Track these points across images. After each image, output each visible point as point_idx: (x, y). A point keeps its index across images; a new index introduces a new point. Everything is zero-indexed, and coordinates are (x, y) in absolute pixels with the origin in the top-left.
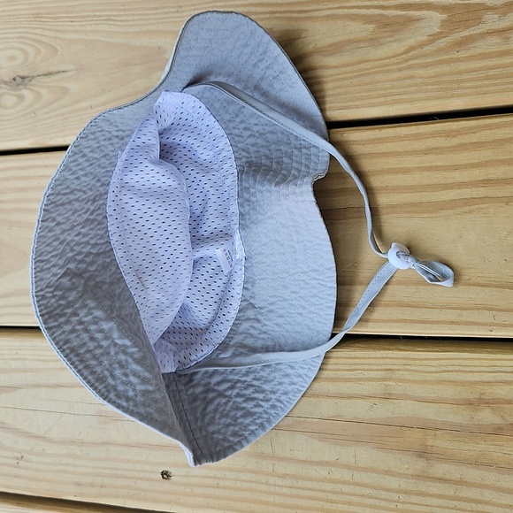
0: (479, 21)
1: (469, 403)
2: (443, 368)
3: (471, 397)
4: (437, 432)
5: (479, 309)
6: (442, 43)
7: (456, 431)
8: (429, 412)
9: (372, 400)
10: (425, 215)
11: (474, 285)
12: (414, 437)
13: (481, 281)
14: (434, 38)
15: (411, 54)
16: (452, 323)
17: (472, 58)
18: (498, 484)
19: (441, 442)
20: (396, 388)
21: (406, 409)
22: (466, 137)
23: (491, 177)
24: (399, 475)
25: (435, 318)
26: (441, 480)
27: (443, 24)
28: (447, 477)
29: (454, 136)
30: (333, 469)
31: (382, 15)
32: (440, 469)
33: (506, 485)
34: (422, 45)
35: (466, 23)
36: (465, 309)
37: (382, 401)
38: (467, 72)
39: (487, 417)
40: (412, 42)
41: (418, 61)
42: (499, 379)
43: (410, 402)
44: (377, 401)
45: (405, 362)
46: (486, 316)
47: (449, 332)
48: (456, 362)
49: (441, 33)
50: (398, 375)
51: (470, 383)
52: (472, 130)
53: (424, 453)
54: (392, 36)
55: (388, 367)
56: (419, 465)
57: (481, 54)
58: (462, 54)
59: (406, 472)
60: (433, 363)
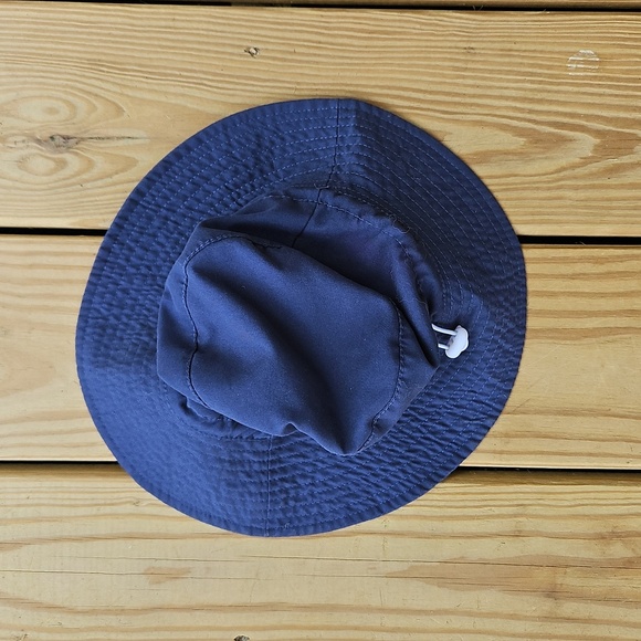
0: (630, 151)
1: (602, 537)
2: (579, 502)
3: (604, 531)
4: (568, 570)
5: (617, 440)
6: (594, 167)
7: (588, 567)
8: (561, 549)
9: (500, 539)
10: (568, 342)
11: (614, 416)
12: (542, 577)
13: (621, 412)
14: (586, 161)
15: (562, 174)
16: (590, 455)
17: (622, 186)
18: (626, 619)
19: (571, 580)
20: (528, 525)
21: (536, 547)
22: (614, 265)
23: (635, 307)
24: (526, 618)
25: (573, 450)
26: (568, 620)
27: (596, 148)
28: (575, 616)
29: (602, 264)
30: (452, 617)
31: (534, 130)
32: (569, 608)
33: (633, 620)
34: (573, 167)
35: (618, 152)
36: (603, 440)
37: (511, 539)
38: (617, 199)
39: (619, 551)
40: (563, 163)
41: (568, 182)
42: (633, 511)
43: (541, 539)
44: (505, 539)
45: (539, 496)
46: (623, 448)
47: (587, 464)
48: (592, 495)
49: (593, 157)
50: (530, 510)
51: (603, 517)
52: (620, 259)
53: (552, 593)
54: (543, 153)
55: (520, 502)
56: (547, 606)
57: (631, 184)
58: (613, 181)
59: (534, 614)
60: (568, 497)
